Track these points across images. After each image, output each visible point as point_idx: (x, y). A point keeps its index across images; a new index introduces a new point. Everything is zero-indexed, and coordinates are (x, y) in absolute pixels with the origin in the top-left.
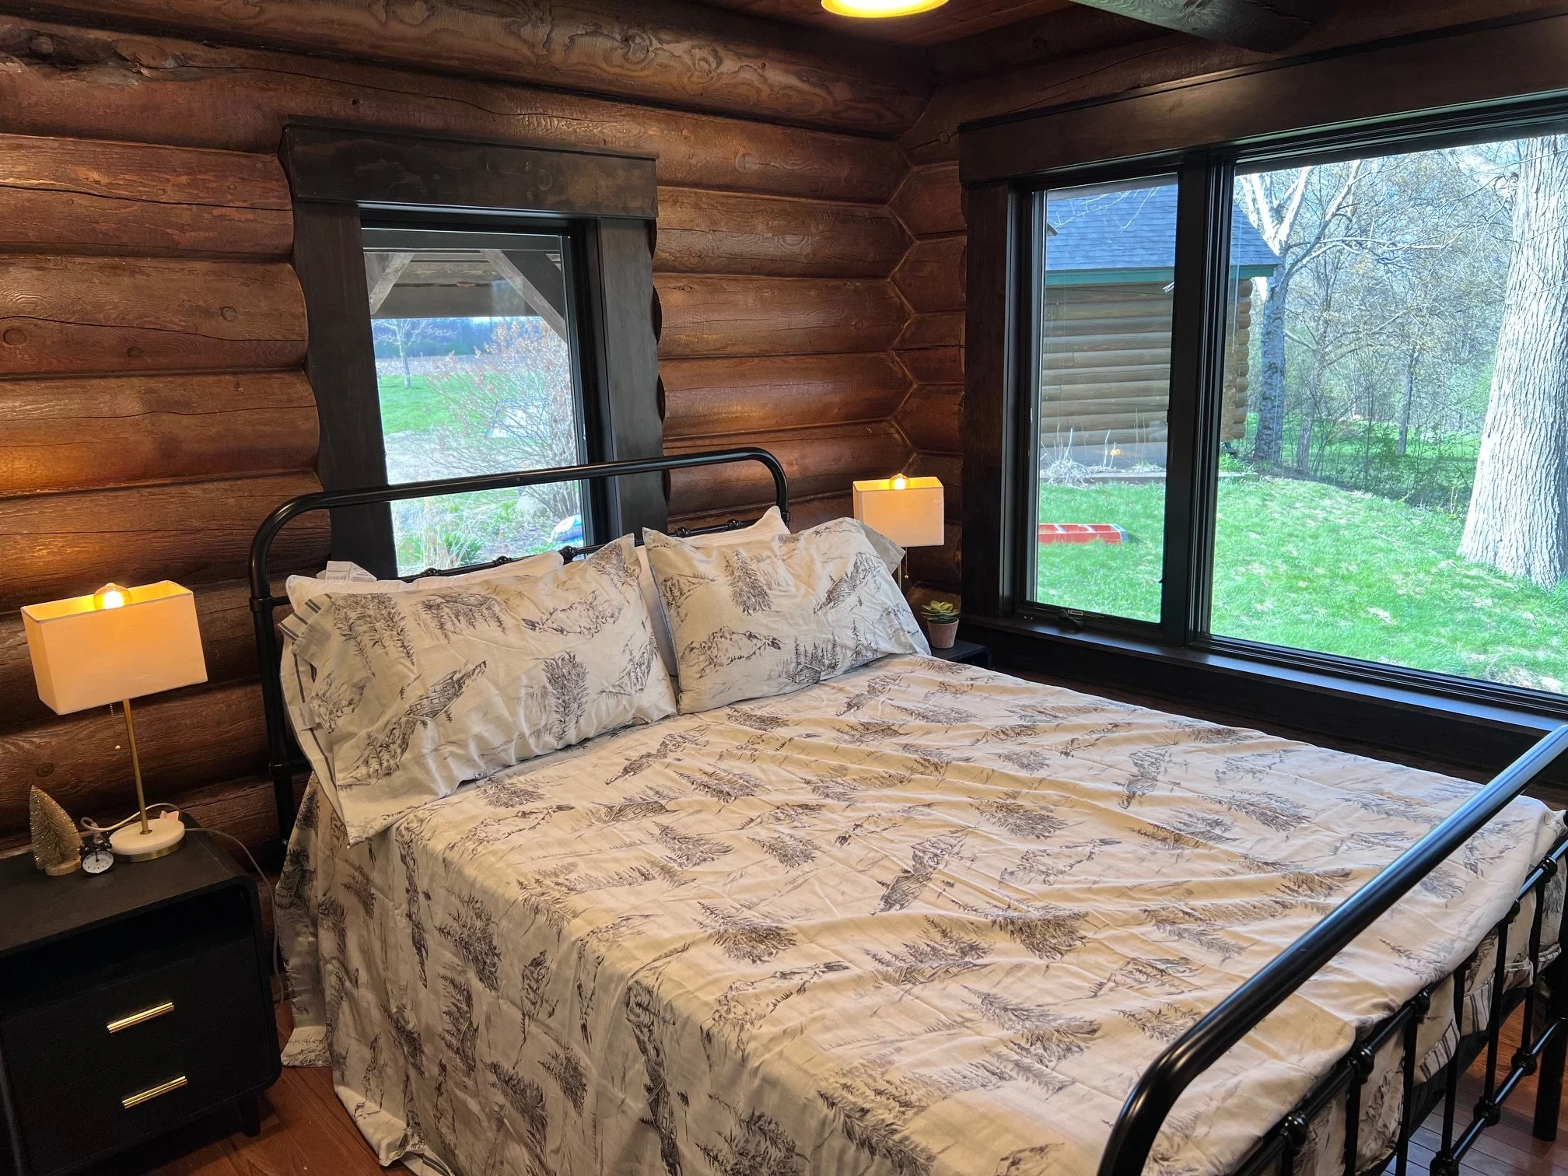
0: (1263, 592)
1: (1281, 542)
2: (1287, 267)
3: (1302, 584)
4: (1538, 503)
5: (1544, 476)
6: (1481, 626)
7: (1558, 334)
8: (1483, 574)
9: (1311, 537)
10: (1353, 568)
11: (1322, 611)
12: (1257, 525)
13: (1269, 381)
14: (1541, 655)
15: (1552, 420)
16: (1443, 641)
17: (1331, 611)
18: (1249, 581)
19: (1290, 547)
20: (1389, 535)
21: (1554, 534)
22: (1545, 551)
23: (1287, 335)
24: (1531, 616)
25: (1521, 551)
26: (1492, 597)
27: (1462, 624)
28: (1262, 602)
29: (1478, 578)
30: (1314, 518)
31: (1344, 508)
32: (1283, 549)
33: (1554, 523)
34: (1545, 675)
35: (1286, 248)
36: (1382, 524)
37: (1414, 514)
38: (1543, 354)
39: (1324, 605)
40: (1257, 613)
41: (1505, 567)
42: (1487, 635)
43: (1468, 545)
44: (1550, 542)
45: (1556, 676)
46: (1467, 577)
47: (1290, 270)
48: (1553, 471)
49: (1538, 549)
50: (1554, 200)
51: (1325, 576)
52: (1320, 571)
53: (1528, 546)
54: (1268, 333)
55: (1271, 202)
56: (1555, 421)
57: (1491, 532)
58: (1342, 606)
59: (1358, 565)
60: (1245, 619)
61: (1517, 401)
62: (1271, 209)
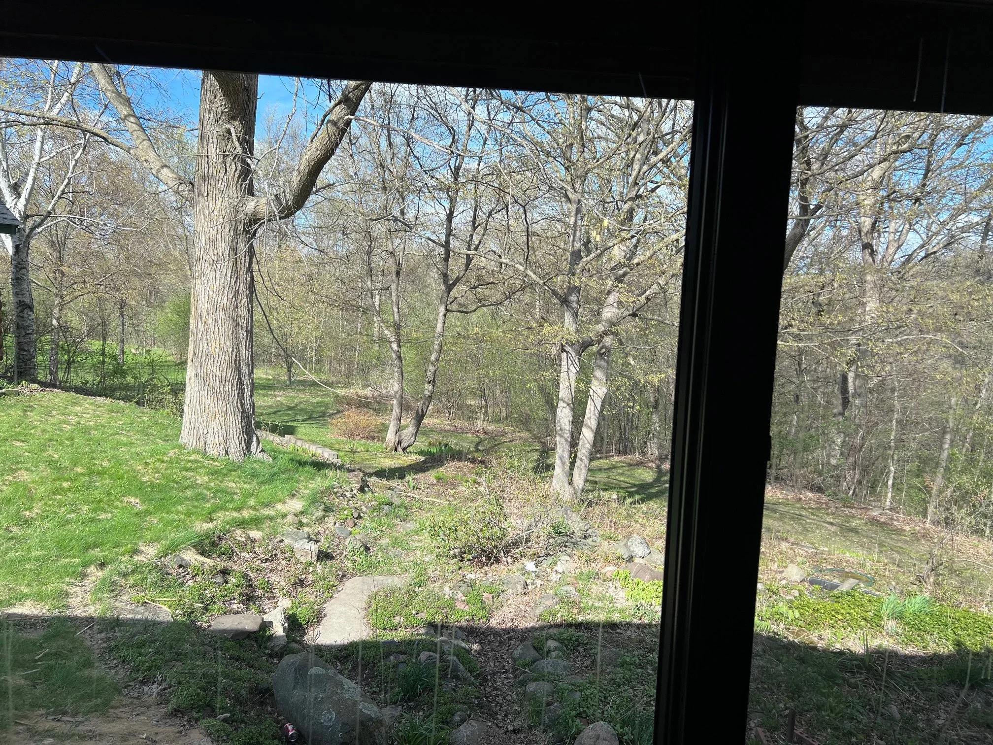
0: (31, 499)
1: (43, 448)
2: (27, 231)
3: (65, 485)
4: (228, 406)
5: (230, 387)
6: (205, 499)
7: (230, 292)
8: (198, 457)
9: (67, 439)
10: (106, 464)
11: (85, 508)
12: (19, 433)
13: (21, 314)
14: (246, 514)
15: (231, 349)
16: (182, 516)
17: (93, 506)
18: (16, 490)
19: (50, 451)
20: (128, 432)
21: (240, 425)
22: (236, 437)
23: (33, 281)
24: (234, 485)
25: (221, 438)
26: (208, 475)
27: (191, 499)
28: (30, 509)
29: (196, 461)
30: (69, 423)
31: (92, 412)
32: (45, 454)
33: (240, 418)
34: (251, 529)
35: (26, 217)
36: (121, 423)
37: (143, 413)
38: (222, 305)
39: (86, 502)
40: (26, 522)
41: (212, 451)
42: (208, 505)
43: (186, 437)
44: (238, 431)
45: (258, 529)
46: (189, 461)
47: (29, 233)
48: (235, 383)
49: (231, 436)
50: (219, 202)
51: (83, 474)
52: (79, 470)
53: (225, 435)
54: (17, 279)
55: (9, 181)
56: (233, 351)
57: (201, 427)
58: (100, 501)
59: (109, 460)
60: (15, 529)
61: (208, 337)
62: (9, 186)
